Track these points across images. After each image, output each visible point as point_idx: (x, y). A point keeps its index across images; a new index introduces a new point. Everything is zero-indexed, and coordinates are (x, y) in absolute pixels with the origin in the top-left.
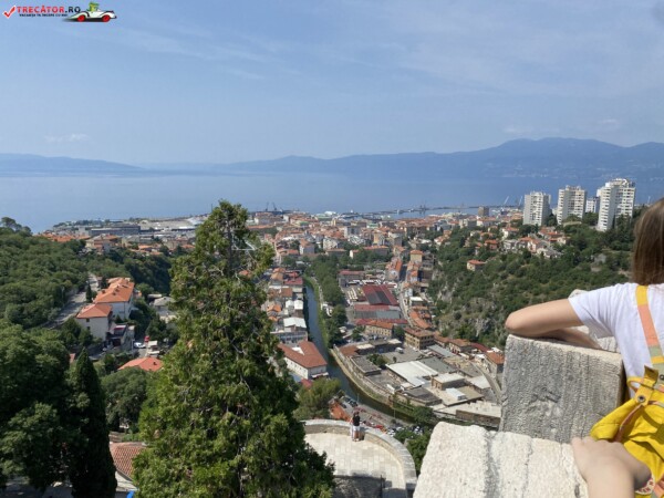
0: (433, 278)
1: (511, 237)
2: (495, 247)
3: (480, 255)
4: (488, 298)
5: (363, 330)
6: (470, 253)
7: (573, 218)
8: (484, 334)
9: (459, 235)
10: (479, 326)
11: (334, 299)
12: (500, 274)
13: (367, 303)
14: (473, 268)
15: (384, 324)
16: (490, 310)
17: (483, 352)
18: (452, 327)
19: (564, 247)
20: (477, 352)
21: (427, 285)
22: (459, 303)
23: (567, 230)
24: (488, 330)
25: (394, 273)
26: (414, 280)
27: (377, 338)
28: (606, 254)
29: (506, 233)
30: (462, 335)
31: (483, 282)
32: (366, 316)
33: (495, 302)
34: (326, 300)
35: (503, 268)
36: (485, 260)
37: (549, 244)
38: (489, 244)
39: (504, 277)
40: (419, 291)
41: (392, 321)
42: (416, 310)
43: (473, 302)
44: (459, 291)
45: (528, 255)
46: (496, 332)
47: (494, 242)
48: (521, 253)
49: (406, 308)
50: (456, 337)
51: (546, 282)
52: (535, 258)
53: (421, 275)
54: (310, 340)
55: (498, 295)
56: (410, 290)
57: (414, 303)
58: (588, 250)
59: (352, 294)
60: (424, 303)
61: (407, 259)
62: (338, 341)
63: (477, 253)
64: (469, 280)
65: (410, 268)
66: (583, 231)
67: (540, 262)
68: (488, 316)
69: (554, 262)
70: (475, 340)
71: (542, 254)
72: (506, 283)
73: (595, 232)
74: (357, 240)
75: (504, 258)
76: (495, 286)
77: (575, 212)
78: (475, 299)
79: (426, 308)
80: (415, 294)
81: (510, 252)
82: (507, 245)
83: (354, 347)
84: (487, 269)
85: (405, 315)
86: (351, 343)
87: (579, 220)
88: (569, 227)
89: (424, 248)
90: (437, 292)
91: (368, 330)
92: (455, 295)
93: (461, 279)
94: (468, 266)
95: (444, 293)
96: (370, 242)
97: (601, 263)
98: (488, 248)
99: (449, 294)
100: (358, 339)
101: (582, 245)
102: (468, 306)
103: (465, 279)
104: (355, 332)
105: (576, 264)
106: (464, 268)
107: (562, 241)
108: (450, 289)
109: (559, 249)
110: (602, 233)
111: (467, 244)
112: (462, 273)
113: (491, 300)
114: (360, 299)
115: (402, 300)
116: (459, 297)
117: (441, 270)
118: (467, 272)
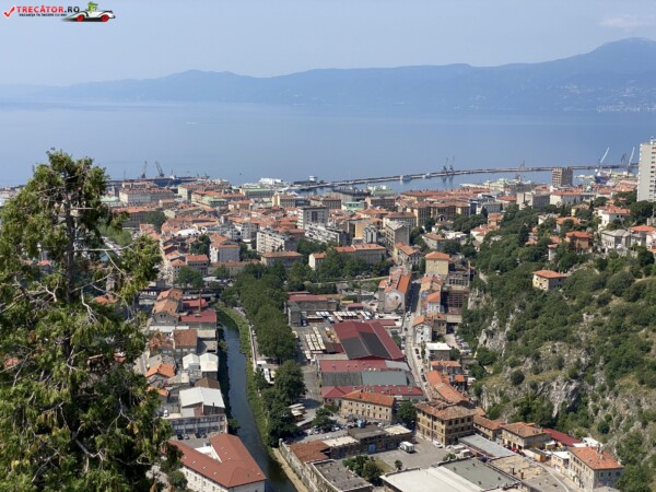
0: (470, 305)
1: (615, 225)
2: (585, 244)
3: (556, 259)
4: (575, 342)
5: (336, 409)
6: (538, 257)
8: (568, 411)
9: (517, 222)
10: (558, 396)
11: (279, 350)
12: (596, 296)
13: (344, 357)
14: (545, 286)
15: (377, 397)
16: (578, 365)
17: (567, 447)
18: (506, 400)
20: (555, 448)
21: (458, 319)
22: (519, 353)
24: (576, 405)
25: (395, 296)
26: (434, 310)
27: (364, 425)
29: (606, 219)
30: (526, 414)
31: (564, 311)
32: (343, 382)
33: (589, 351)
34: (262, 351)
35: (601, 284)
36: (566, 268)
38: (574, 238)
39: (603, 302)
40: (443, 330)
41: (392, 391)
42: (439, 369)
43: (546, 349)
44: (518, 329)
45: (647, 258)
46: (590, 409)
47: (583, 234)
48: (635, 255)
49: (419, 364)
50: (514, 419)
53: (446, 300)
54: (232, 431)
55: (593, 335)
56: (427, 330)
57: (434, 355)
59: (313, 340)
60: (453, 355)
61: (419, 270)
62: (288, 432)
63: (551, 256)
64: (537, 308)
65: (425, 287)
68: (575, 377)
70: (551, 424)
72: (605, 314)
74: (321, 233)
75: (602, 265)
76: (588, 318)
78: (548, 345)
79: (456, 364)
80: (436, 338)
81: (614, 255)
82: (608, 240)
83: (319, 443)
84: (571, 287)
85: (418, 379)
86: (313, 436)
89: (451, 248)
90: (477, 332)
91: (347, 409)
92: (511, 338)
93: (522, 307)
94: (536, 282)
95: (491, 334)
96: (347, 238)
98: (572, 246)
99: (501, 336)
100: (328, 427)
102: (537, 357)
103: (529, 306)
104: (320, 414)
106: (528, 285)
108: (502, 326)
111: (532, 240)
112: (525, 294)
113: (579, 346)
114: (331, 350)
115: (410, 349)
116: (519, 341)
117: (484, 289)
118: (534, 292)
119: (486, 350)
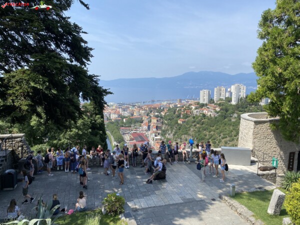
0: (163, 128)
1: (196, 109)
2: (189, 113)
6: (179, 116)
7: (221, 100)
9: (172, 110)
11: (119, 140)
12: (193, 124)
13: (135, 141)
14: (181, 123)
19: (219, 112)
21: (160, 132)
22: (176, 138)
23: (220, 105)
25: (145, 127)
26: (155, 130)
28: (237, 114)
29: (193, 107)
31: (186, 128)
34: (115, 141)
36: (186, 119)
37: (212, 111)
38: (187, 112)
39: (195, 126)
40: (157, 134)
42: (158, 143)
43: (183, 137)
44: (176, 133)
45: (204, 115)
47: (189, 111)
48: (201, 115)
49: (153, 142)
51: (213, 127)
52: (208, 117)
53: (157, 128)
55: (193, 133)
56: (154, 134)
57: (156, 140)
58: (229, 112)
59: (127, 138)
60: (160, 139)
61: (150, 121)
63: (182, 116)
64: (180, 128)
65: (152, 125)
66: (226, 105)
67: (210, 118)
69: (216, 118)
71: (210, 115)
72: (196, 128)
73: (231, 105)
74: (126, 114)
75: (194, 118)
76: (192, 129)
77: (222, 97)
78: (183, 136)
80: (156, 136)
81: (196, 115)
82: (195, 112)
84: (187, 123)
85: (153, 145)
87: (224, 100)
88: (220, 103)
89: (157, 117)
90: (165, 134)
92: (174, 135)
93: (176, 128)
94: (179, 122)
95: (169, 134)
96: (132, 115)
97: (235, 117)
98: (186, 114)
99: (172, 135)
101: (227, 110)
102: (181, 139)
103: (178, 127)
105: (225, 118)
106: (177, 123)
107: (218, 109)
108: (172, 132)
109: (217, 112)
110: (234, 105)
111: (177, 113)
112: (177, 125)
113: (190, 136)
114: (132, 140)
115: (150, 139)
116: (176, 136)
117: (166, 124)
118: (178, 124)
119: (168, 138)
